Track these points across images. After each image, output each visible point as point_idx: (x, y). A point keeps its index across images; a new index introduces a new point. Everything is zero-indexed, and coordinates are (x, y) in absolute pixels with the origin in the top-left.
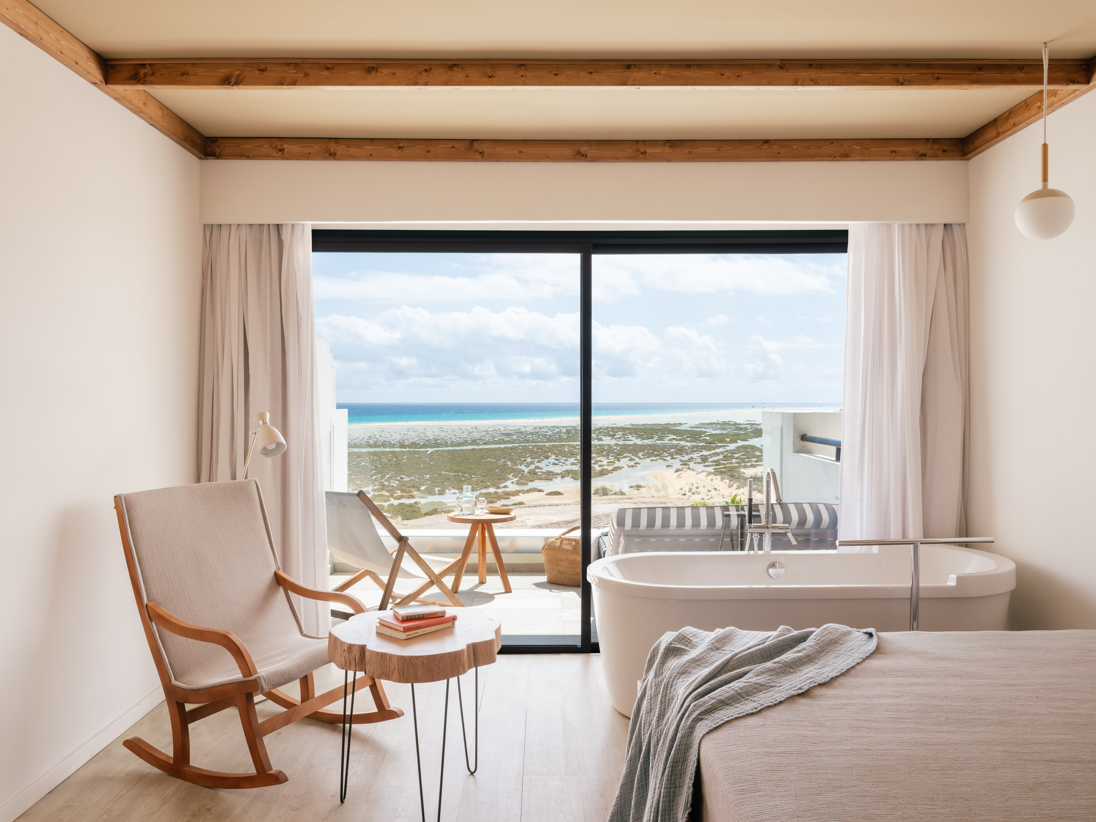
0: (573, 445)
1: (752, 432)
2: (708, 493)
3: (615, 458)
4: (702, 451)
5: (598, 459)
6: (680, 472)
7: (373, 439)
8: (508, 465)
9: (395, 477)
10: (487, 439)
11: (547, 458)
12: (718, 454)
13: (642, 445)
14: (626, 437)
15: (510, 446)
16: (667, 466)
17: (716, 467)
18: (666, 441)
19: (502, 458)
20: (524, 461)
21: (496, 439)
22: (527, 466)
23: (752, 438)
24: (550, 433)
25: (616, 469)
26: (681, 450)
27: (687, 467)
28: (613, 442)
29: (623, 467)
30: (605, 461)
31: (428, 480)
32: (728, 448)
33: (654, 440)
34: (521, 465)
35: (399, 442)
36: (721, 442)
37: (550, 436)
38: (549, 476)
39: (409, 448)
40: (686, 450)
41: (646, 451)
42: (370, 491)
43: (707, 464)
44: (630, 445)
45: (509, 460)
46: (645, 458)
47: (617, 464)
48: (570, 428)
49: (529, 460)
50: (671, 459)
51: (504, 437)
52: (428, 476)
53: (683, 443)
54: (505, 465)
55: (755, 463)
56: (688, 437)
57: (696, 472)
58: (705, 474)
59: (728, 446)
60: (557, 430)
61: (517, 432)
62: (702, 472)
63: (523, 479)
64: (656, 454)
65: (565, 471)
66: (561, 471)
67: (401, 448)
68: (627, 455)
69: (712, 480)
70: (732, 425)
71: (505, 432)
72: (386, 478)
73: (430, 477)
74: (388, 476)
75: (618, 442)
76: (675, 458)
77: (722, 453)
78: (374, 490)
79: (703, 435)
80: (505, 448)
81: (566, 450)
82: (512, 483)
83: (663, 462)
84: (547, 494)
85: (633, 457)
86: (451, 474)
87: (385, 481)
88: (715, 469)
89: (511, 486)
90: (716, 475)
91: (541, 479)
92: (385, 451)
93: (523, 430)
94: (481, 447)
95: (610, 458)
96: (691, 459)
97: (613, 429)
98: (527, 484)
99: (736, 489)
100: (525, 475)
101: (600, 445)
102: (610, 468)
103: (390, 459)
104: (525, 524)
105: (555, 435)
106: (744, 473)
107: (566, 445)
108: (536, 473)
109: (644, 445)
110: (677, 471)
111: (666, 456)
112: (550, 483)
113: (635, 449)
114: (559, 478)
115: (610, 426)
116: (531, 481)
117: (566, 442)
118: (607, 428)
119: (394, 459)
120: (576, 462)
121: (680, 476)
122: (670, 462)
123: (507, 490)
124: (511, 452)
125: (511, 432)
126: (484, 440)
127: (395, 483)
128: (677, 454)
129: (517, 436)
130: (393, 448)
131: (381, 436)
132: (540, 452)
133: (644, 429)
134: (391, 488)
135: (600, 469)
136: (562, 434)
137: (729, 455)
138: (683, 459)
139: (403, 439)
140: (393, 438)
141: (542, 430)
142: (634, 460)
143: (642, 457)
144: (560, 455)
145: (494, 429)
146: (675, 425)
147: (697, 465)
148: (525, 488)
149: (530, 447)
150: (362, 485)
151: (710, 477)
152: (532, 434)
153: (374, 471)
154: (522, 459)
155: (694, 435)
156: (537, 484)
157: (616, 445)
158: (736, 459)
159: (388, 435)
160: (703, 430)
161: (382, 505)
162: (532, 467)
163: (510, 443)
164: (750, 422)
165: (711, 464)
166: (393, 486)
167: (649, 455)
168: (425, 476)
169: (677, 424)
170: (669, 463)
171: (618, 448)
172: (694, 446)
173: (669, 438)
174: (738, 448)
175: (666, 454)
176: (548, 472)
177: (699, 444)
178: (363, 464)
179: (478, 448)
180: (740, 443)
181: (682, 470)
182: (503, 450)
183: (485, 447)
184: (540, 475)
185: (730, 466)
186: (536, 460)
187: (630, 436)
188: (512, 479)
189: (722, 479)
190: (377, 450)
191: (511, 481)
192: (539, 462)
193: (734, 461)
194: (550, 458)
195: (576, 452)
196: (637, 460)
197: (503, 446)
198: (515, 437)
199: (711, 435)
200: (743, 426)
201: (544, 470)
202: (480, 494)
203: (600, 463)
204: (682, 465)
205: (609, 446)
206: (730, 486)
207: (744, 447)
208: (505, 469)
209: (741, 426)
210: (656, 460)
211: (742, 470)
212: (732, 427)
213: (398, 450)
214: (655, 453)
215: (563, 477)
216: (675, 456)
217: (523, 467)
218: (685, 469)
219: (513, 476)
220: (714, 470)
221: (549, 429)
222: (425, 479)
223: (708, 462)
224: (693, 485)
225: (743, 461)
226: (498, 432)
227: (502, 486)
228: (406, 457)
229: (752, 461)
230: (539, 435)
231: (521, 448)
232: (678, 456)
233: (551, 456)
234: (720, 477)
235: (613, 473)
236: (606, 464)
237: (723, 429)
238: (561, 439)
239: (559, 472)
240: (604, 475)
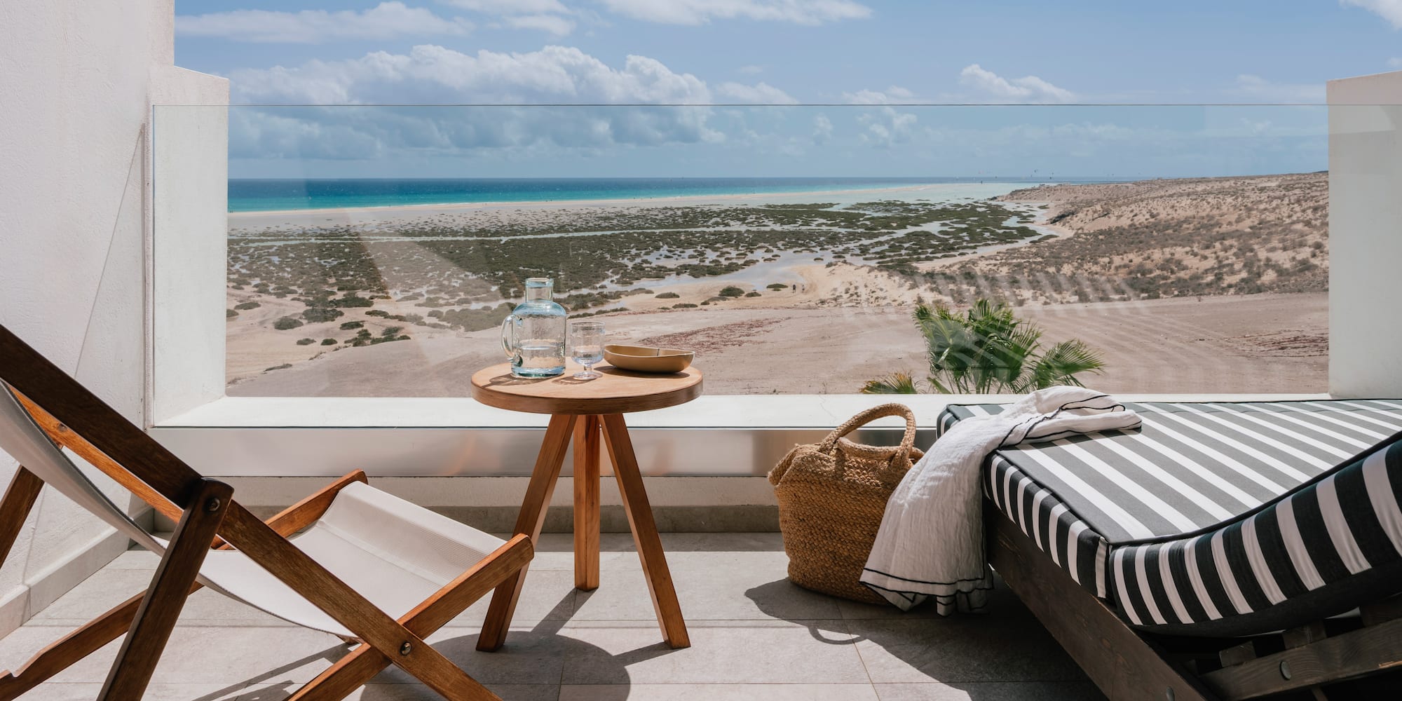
0: (692, 232)
1: (924, 215)
2: (871, 294)
3: (747, 249)
4: (860, 240)
5: (725, 250)
6: (833, 267)
7: (430, 225)
8: (606, 258)
9: (458, 274)
10: (579, 225)
11: (658, 248)
12: (881, 243)
13: (782, 232)
14: (761, 221)
15: (609, 233)
16: (815, 259)
17: (880, 260)
18: (813, 226)
19: (598, 249)
20: (627, 253)
21: (591, 224)
22: (632, 259)
23: (925, 222)
24: (661, 216)
25: (747, 263)
26: (834, 239)
27: (842, 260)
28: (743, 228)
29: (758, 261)
30: (734, 254)
31: (500, 278)
32: (895, 236)
33: (797, 225)
34: (623, 259)
35: (464, 229)
36: (885, 227)
37: (661, 220)
38: (660, 273)
39: (477, 236)
40: (840, 238)
41: (787, 240)
42: (424, 293)
43: (868, 256)
44: (767, 232)
45: (608, 252)
46: (786, 249)
47: (750, 257)
48: (687, 210)
49: (634, 251)
50: (820, 250)
51: (601, 221)
52: (501, 273)
53: (835, 229)
54: (602, 258)
55: (931, 255)
56: (842, 221)
57: (854, 267)
58: (867, 269)
59: (895, 233)
60: (670, 213)
61: (617, 216)
62: (862, 267)
63: (627, 277)
64: (801, 244)
65: (681, 266)
66: (676, 266)
67: (466, 236)
68: (762, 244)
69: (876, 277)
70: (898, 205)
71: (603, 215)
72: (446, 276)
73: (504, 274)
74: (449, 273)
75: (750, 228)
76: (827, 249)
77: (887, 242)
78: (428, 292)
79: (861, 219)
80: (603, 236)
81: (682, 238)
82: (612, 281)
83: (810, 254)
84: (657, 297)
85: (771, 248)
86: (532, 270)
87: (444, 280)
88: (879, 263)
89: (610, 285)
90: (881, 271)
91: (649, 276)
92: (445, 241)
93: (626, 212)
94: (571, 235)
95: (740, 248)
96: (847, 250)
97: (743, 211)
98: (631, 284)
99: (909, 289)
100: (628, 271)
101: (726, 232)
102: (741, 262)
103: (451, 251)
104: (629, 337)
105: (668, 219)
106: (917, 268)
107: (682, 232)
108: (643, 269)
109: (785, 232)
110: (829, 265)
111: (814, 247)
112: (662, 282)
113: (773, 237)
114: (674, 275)
115: (739, 207)
116: (637, 279)
117: (682, 228)
118: (736, 210)
119: (457, 251)
120: (696, 254)
121: (833, 272)
122: (820, 253)
123: (605, 291)
124: (610, 242)
125: (610, 215)
126: (576, 226)
127: (457, 282)
128: (828, 243)
129: (618, 221)
130: (456, 236)
131: (440, 221)
132: (648, 241)
133: (784, 211)
134: (451, 289)
135: (727, 263)
136: (676, 218)
137: (897, 244)
138: (836, 250)
139: (469, 224)
140: (456, 223)
141: (651, 213)
142: (772, 251)
143: (782, 248)
144: (674, 245)
145: (588, 211)
146: (824, 206)
147: (854, 257)
148: (629, 288)
149: (636, 235)
150: (413, 284)
151: (873, 274)
152: (637, 217)
153: (430, 267)
154: (625, 251)
155: (849, 218)
156: (644, 283)
157: (748, 231)
158: (906, 249)
159: (450, 220)
160: (861, 212)
161: (439, 312)
162: (638, 260)
163: (608, 230)
164: (922, 202)
165: (874, 256)
166: (454, 286)
167: (789, 245)
168: (497, 273)
169: (826, 205)
170: (818, 255)
171: (751, 236)
172: (850, 233)
173: (816, 223)
174: (908, 235)
175: (814, 244)
176: (659, 267)
177: (856, 231)
178: (415, 257)
179: (566, 236)
180: (910, 229)
181: (835, 265)
182: (599, 239)
183: (576, 234)
184: (648, 271)
185: (898, 259)
186: (643, 252)
187: (766, 221)
188: (611, 277)
189: (890, 276)
190: (435, 239)
191: (610, 279)
192: (647, 254)
193: (903, 252)
194: (662, 249)
195: (695, 241)
196: (776, 251)
197: (599, 233)
198: (615, 222)
199: (873, 218)
200: (913, 207)
201: (653, 265)
202: (569, 296)
203: (727, 256)
204: (835, 257)
205: (739, 233)
206: (901, 286)
207: (915, 234)
208: (602, 263)
209: (910, 207)
210: (801, 252)
211: (914, 264)
212: (898, 208)
213: (462, 238)
214: (800, 242)
215: (678, 274)
216: (826, 247)
217: (626, 261)
218: (839, 263)
219: (612, 273)
220: (878, 265)
221: (660, 212)
222: (497, 278)
223: (869, 253)
224: (851, 284)
225: (915, 252)
226: (593, 215)
227: (598, 286)
228: (472, 248)
229: (927, 252)
230: (648, 219)
231: (623, 235)
232: (830, 246)
233: (662, 247)
234: (887, 273)
235: (743, 268)
236: (735, 256)
237: (887, 211)
238: (676, 225)
239: (673, 267)
240: (733, 271)
